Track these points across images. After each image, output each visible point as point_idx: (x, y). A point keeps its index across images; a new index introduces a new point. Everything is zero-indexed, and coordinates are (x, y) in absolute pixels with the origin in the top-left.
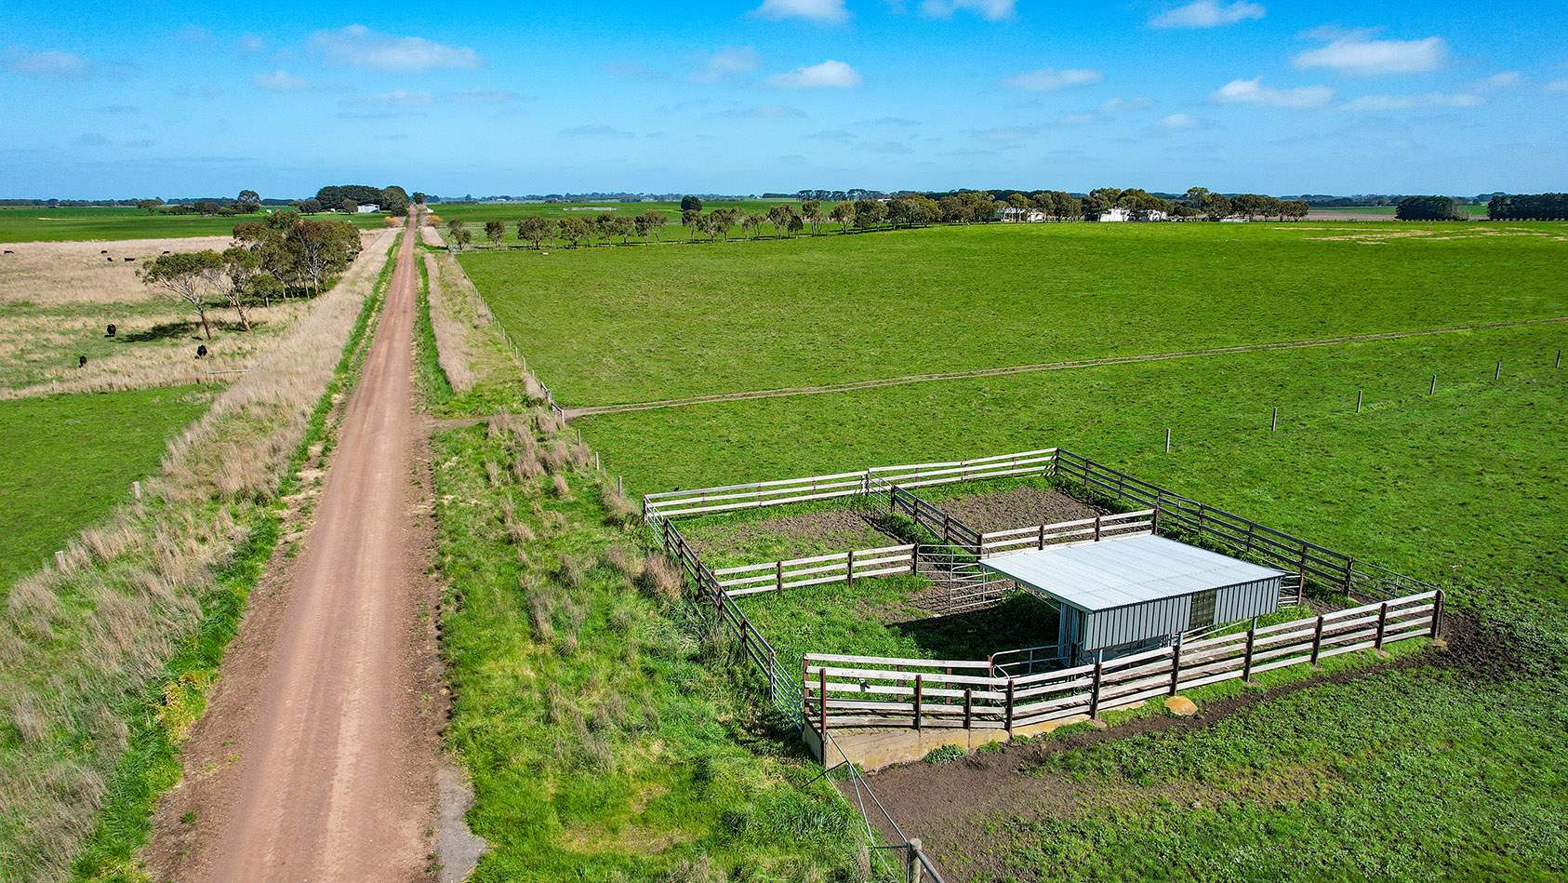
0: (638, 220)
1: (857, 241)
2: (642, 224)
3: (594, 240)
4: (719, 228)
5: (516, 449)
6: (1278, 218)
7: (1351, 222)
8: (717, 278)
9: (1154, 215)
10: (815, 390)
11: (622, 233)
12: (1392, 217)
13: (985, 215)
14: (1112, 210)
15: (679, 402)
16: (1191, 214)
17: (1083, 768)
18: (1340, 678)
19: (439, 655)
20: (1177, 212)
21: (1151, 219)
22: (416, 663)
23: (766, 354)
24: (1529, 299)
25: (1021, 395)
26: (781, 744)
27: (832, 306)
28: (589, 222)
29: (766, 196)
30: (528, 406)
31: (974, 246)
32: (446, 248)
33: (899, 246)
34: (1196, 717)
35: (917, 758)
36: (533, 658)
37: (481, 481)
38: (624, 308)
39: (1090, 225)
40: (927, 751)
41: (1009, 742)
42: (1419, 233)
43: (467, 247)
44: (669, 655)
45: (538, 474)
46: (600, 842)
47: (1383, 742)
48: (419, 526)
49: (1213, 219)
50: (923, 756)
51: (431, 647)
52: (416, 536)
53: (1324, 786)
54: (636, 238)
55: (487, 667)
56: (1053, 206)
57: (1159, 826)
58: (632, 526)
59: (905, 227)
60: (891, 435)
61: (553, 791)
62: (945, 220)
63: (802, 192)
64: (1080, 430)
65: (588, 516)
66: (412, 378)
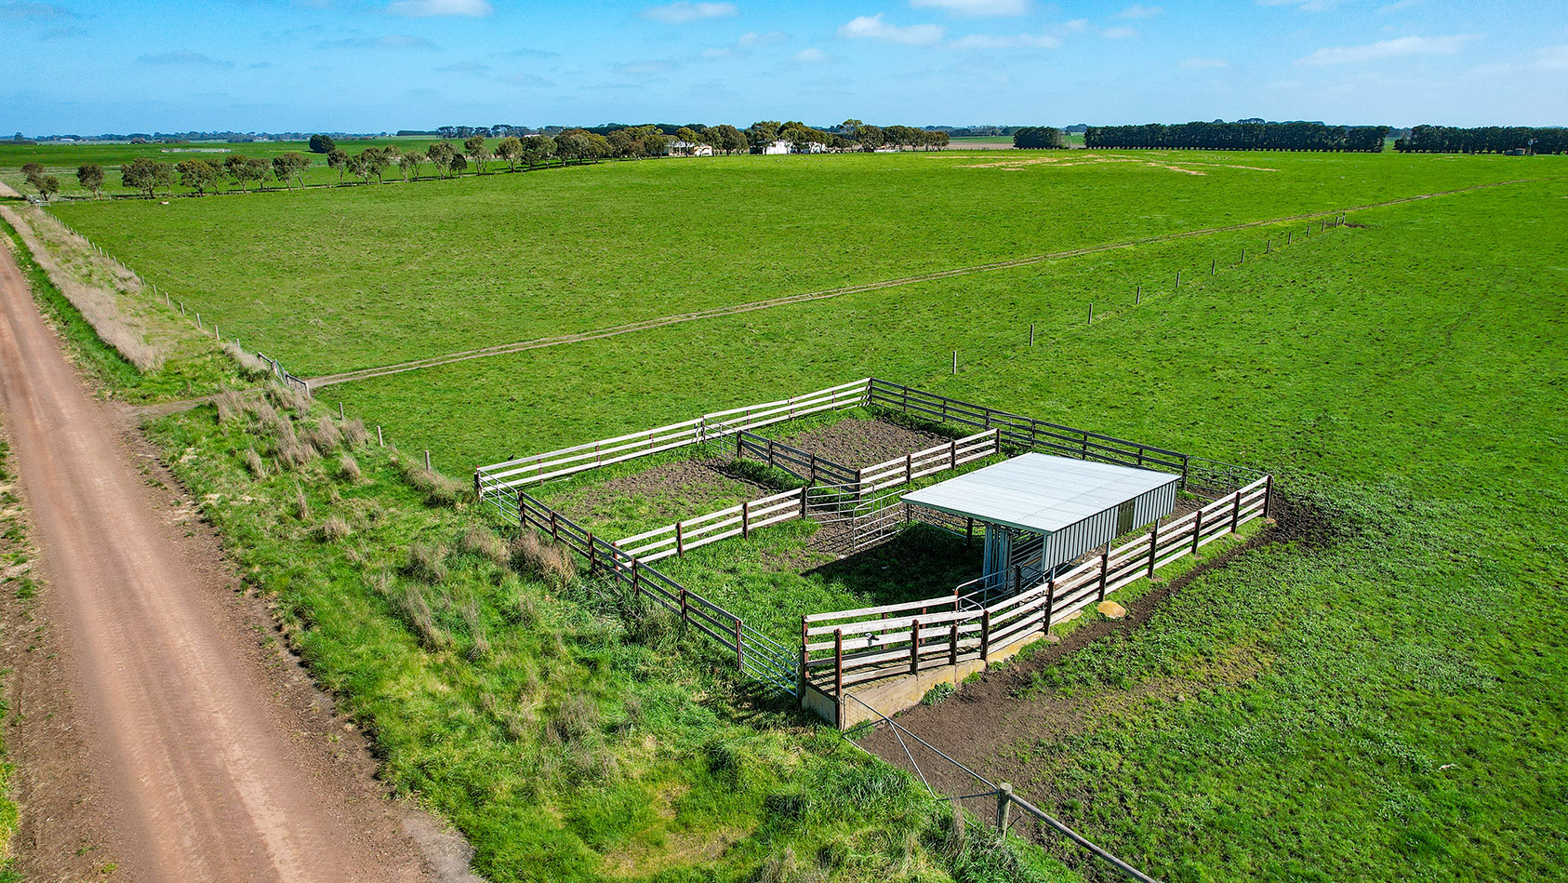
0: (276, 162)
1: (526, 179)
2: (282, 167)
3: (223, 186)
4: (373, 169)
5: (265, 432)
6: (924, 147)
7: (984, 150)
8: (394, 223)
9: (815, 147)
10: (575, 338)
11: (257, 177)
12: (1011, 146)
13: (656, 151)
14: (777, 143)
15: (432, 362)
16: (848, 146)
17: (1067, 683)
18: (1221, 563)
19: (315, 685)
20: (835, 144)
21: (812, 151)
22: (292, 700)
23: (497, 303)
24: (1159, 217)
25: (787, 328)
26: (783, 714)
27: (540, 248)
28: (215, 166)
29: (400, 133)
30: (249, 381)
31: (653, 182)
32: (24, 199)
33: (576, 183)
34: (1127, 618)
35: (916, 703)
36: (437, 670)
37: (241, 473)
38: (300, 262)
39: (756, 157)
40: (923, 694)
41: (986, 670)
42: (1047, 160)
43: (54, 197)
44: (599, 640)
45: (312, 457)
46: (650, 860)
47: (1284, 614)
48: (193, 535)
49: (868, 150)
50: (920, 700)
51: (299, 677)
52: (195, 547)
53: (1263, 659)
54: (275, 182)
55: (389, 689)
56: (721, 139)
57: (1162, 724)
58: (465, 505)
59: (575, 164)
60: (684, 378)
61: (559, 816)
62: (616, 155)
63: (441, 129)
64: (862, 359)
65: (399, 500)
66: (69, 358)
